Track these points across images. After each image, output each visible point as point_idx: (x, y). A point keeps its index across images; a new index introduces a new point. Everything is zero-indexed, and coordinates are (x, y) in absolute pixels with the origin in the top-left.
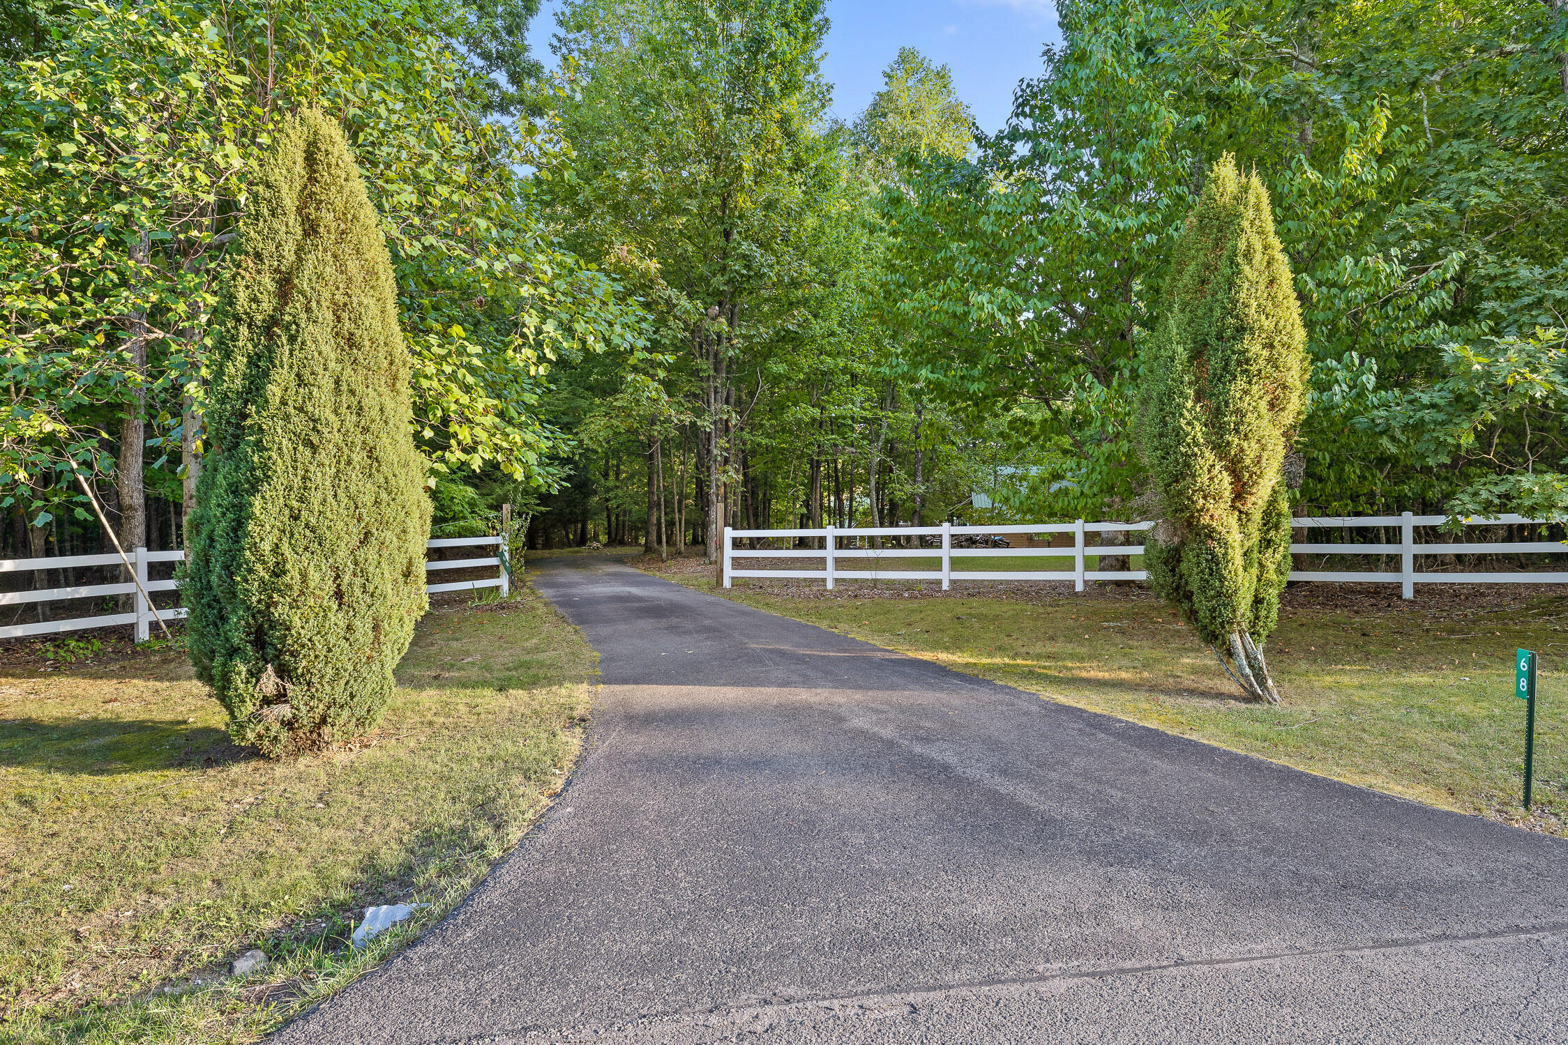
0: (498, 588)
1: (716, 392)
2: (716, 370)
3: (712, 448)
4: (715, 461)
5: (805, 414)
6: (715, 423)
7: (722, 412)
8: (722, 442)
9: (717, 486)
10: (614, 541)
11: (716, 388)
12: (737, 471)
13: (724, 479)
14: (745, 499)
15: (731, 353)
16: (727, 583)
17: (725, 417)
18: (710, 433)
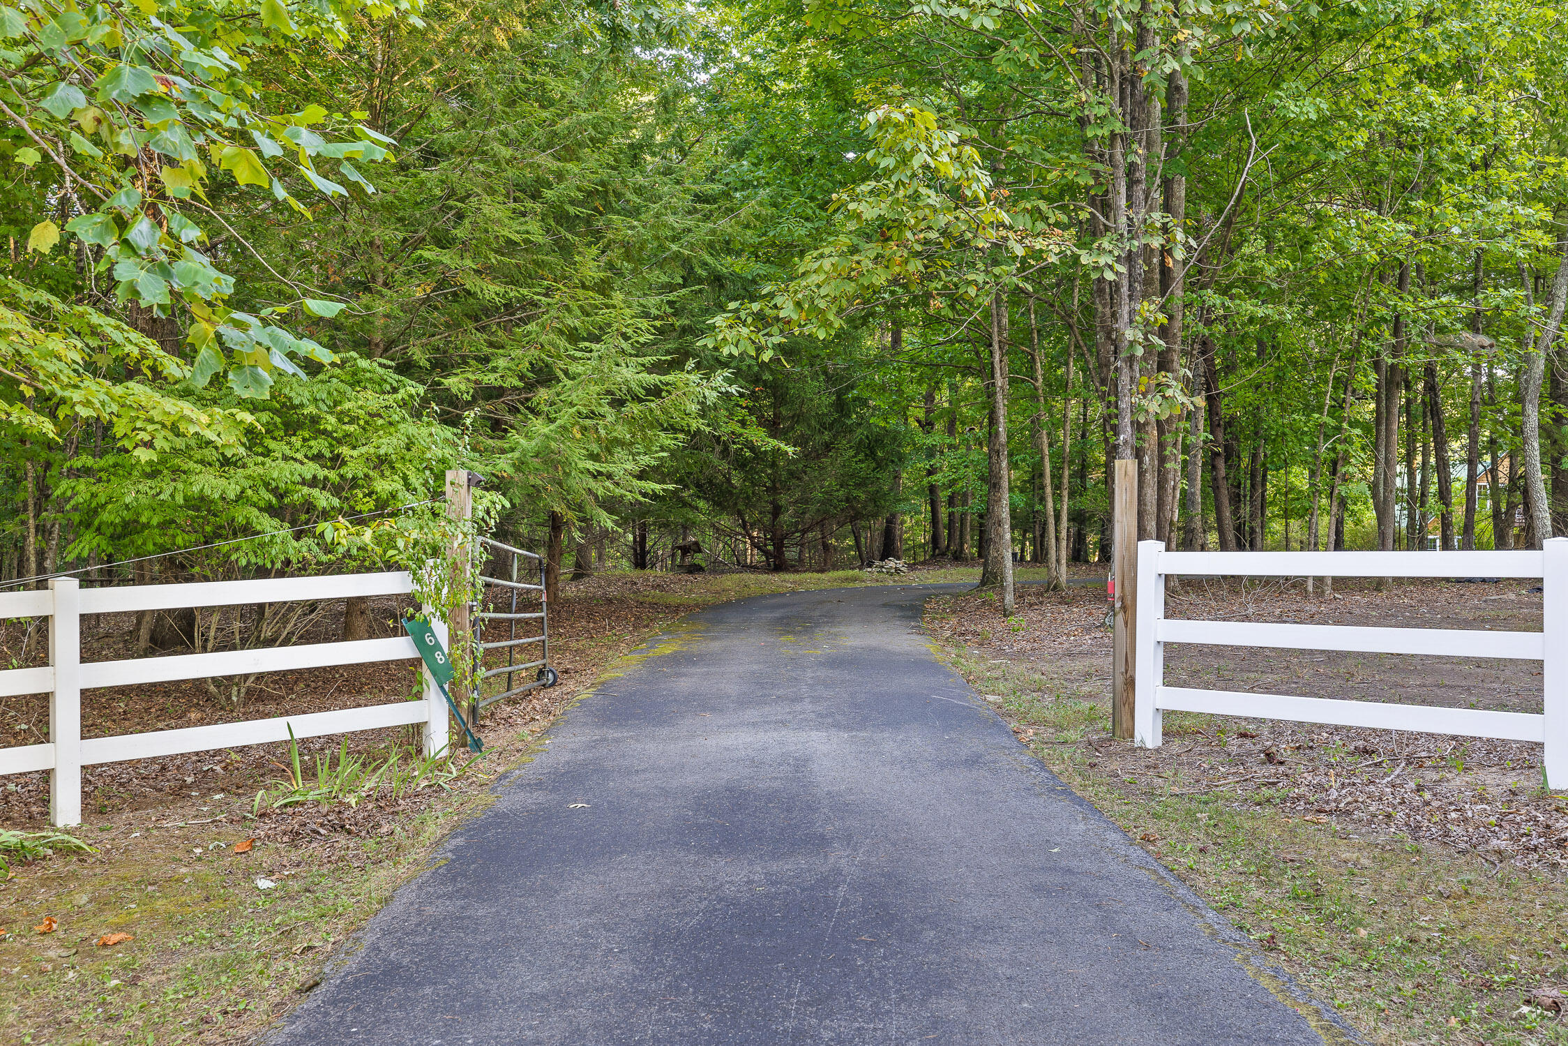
0: (415, 732)
1: (1132, 183)
2: (1134, 123)
3: (1122, 324)
4: (1131, 359)
5: (1372, 238)
6: (1129, 258)
7: (1149, 230)
8: (1149, 309)
9: (1139, 427)
10: (943, 554)
11: (1132, 168)
12: (1189, 387)
13: (1153, 405)
14: (1211, 464)
15: (1171, 65)
16: (1147, 732)
17: (1156, 242)
18: (1116, 286)
